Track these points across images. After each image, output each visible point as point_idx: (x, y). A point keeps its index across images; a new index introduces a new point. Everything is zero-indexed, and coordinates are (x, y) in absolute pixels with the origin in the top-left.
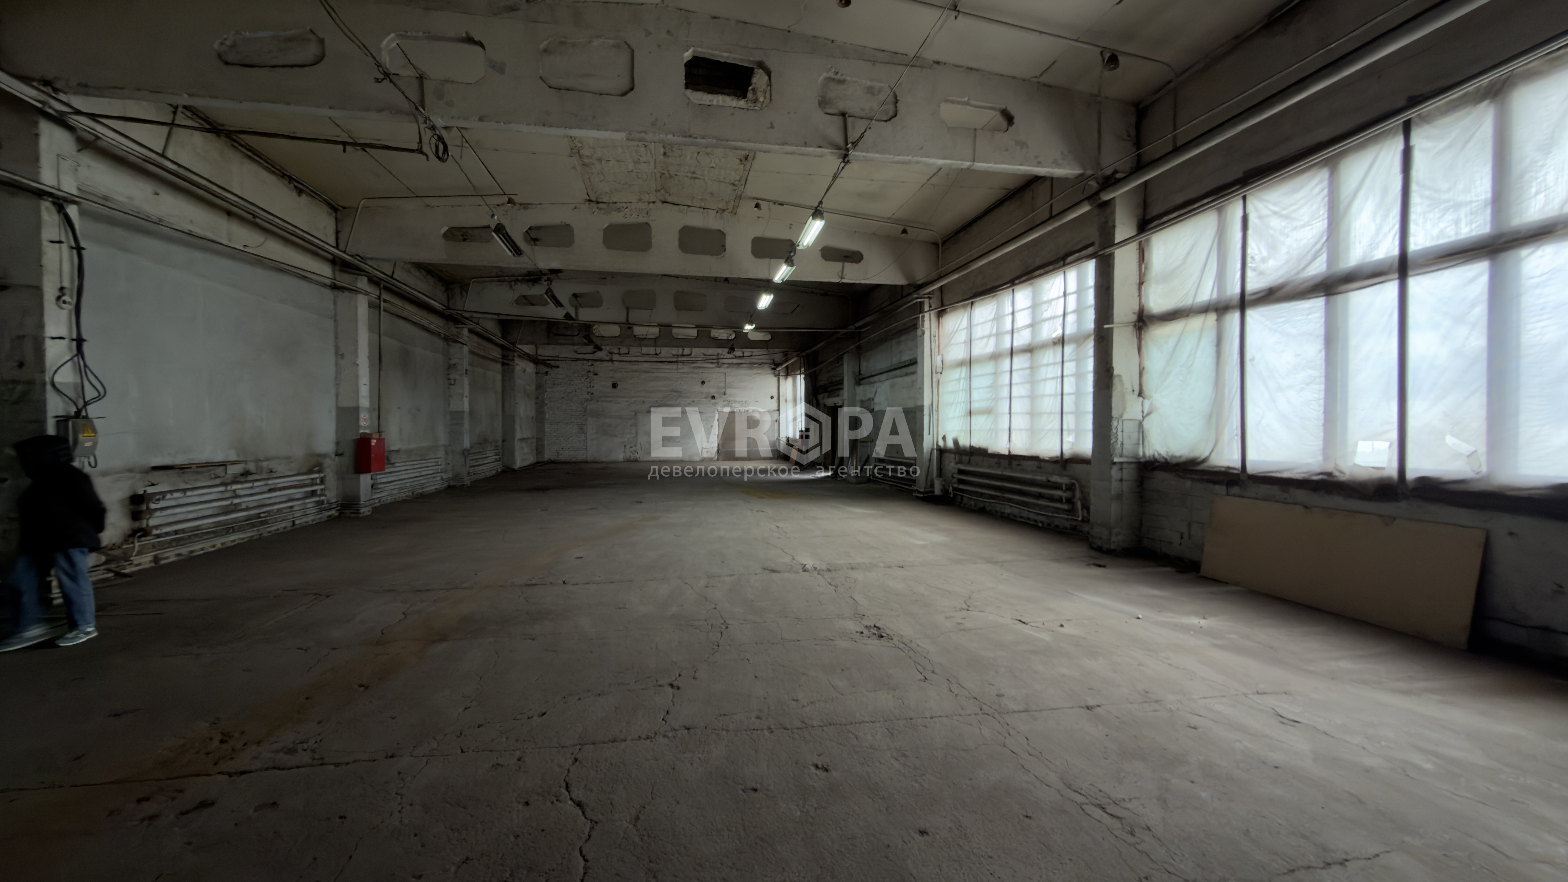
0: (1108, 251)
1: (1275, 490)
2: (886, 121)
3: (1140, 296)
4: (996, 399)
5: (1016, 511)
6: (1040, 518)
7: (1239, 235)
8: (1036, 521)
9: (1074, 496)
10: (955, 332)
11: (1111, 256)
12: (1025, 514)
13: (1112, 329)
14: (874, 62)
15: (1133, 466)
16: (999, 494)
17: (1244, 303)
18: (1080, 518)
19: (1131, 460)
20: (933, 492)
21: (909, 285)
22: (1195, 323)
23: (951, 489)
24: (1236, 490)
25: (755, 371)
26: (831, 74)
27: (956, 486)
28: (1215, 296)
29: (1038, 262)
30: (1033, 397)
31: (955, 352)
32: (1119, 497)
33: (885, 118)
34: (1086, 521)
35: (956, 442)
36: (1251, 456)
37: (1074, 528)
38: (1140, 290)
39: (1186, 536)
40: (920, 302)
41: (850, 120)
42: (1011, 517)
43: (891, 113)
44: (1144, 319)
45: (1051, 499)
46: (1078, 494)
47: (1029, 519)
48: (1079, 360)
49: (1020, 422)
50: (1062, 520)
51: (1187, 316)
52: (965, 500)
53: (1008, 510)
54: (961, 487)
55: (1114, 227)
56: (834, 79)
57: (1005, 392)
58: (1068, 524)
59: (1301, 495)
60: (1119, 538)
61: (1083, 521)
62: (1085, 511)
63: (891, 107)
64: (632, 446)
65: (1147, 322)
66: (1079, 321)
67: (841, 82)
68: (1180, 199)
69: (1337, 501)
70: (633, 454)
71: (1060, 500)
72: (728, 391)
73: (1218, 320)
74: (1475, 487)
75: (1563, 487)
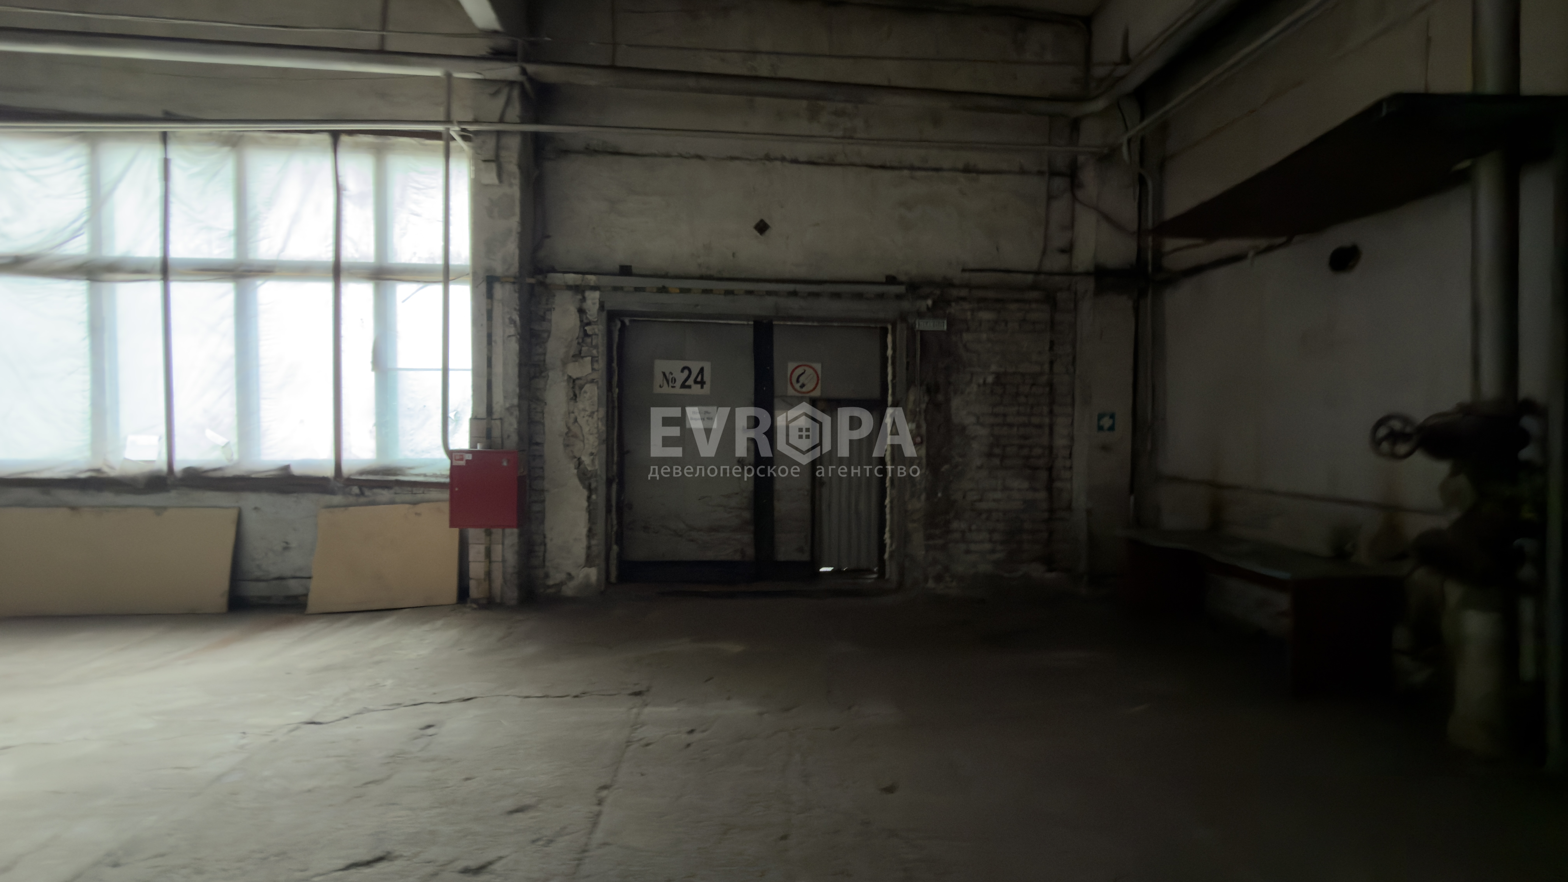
59: (64, 495)
69: (108, 498)
74: (229, 473)
75: (286, 468)
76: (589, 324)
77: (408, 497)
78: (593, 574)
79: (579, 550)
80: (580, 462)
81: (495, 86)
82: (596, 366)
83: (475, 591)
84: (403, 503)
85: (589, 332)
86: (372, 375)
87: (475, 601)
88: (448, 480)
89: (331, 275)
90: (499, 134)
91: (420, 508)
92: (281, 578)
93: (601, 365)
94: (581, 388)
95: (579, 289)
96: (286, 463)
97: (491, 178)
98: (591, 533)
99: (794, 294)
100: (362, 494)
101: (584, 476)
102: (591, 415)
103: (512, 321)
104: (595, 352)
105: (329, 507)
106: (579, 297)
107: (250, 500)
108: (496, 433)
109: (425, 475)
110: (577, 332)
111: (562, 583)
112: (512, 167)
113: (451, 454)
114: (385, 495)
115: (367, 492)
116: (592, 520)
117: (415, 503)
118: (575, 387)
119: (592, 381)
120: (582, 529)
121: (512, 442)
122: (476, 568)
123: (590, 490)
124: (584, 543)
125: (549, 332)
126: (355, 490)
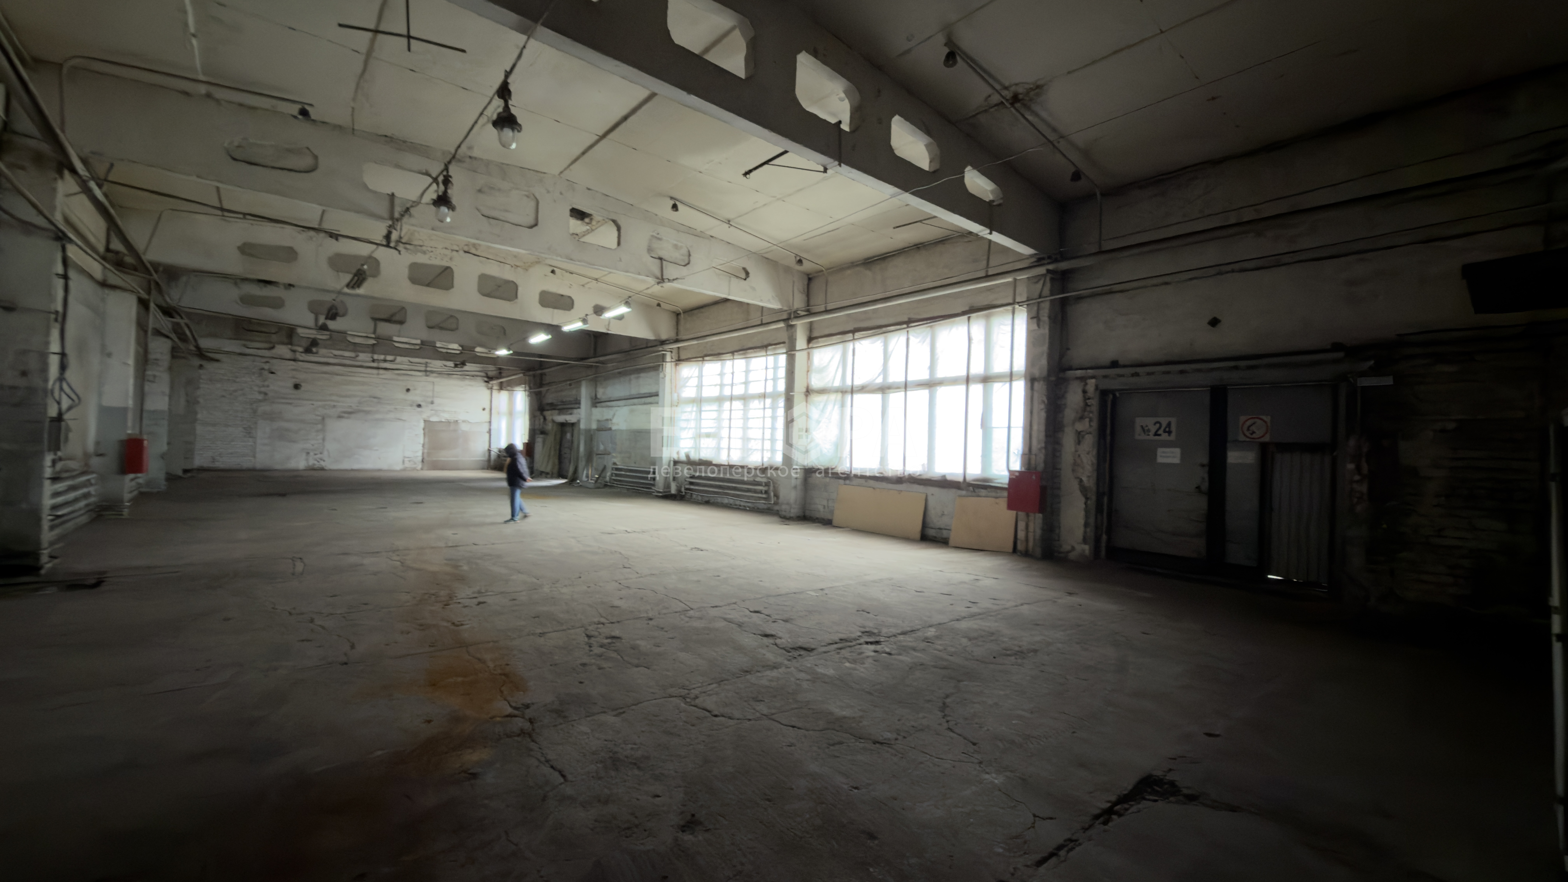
0: (793, 353)
1: (862, 481)
2: (685, 266)
3: (807, 378)
4: (719, 428)
5: (731, 501)
6: (749, 505)
7: (852, 357)
8: (744, 506)
9: (769, 488)
10: (688, 379)
11: (794, 355)
12: (738, 503)
13: (793, 395)
14: (678, 231)
15: (803, 470)
16: (720, 491)
17: (853, 391)
18: (772, 502)
19: (801, 467)
20: (670, 491)
21: (655, 340)
22: (833, 397)
23: (683, 490)
24: (848, 482)
25: (467, 382)
26: (654, 234)
27: (687, 487)
28: (841, 385)
29: (750, 345)
30: (745, 428)
31: (689, 392)
32: (795, 487)
33: (683, 264)
34: (776, 503)
35: (688, 456)
36: (854, 466)
37: (769, 509)
38: (807, 375)
39: (826, 507)
40: (663, 354)
41: (664, 263)
42: (729, 505)
43: (687, 262)
44: (809, 391)
45: (755, 491)
46: (771, 488)
47: (740, 506)
48: (774, 408)
49: (737, 444)
50: (762, 504)
51: (829, 393)
52: (694, 496)
53: (726, 501)
54: (692, 487)
55: (796, 339)
56: (656, 237)
57: (726, 423)
58: (765, 507)
59: (872, 483)
60: (795, 511)
61: (774, 504)
62: (775, 498)
63: (686, 258)
64: (316, 452)
65: (810, 392)
66: (775, 386)
67: (660, 239)
68: (827, 332)
69: (884, 485)
70: (318, 462)
71: (761, 492)
72: (436, 401)
73: (843, 397)
74: (924, 477)
75: (944, 476)
76: (1089, 399)
77: (994, 494)
78: (1087, 548)
79: (1079, 532)
80: (1081, 481)
81: (1038, 278)
82: (1092, 424)
83: (1020, 547)
84: (992, 497)
85: (1089, 404)
86: (981, 431)
87: (1021, 552)
88: (1006, 486)
89: (965, 382)
90: (1039, 303)
91: (998, 500)
92: (940, 529)
93: (1095, 424)
94: (1083, 437)
95: (1083, 379)
96: (944, 474)
97: (1035, 327)
98: (1086, 525)
99: (1236, 368)
100: (974, 491)
101: (1084, 490)
102: (1088, 453)
103: (1043, 402)
104: (1091, 415)
105: (960, 496)
106: (1083, 384)
107: (931, 490)
108: (1033, 462)
109: (1001, 483)
110: (1082, 404)
111: (1069, 552)
112: (1045, 318)
113: (1011, 472)
114: (983, 492)
115: (977, 490)
116: (1087, 517)
117: (997, 498)
118: (1079, 437)
119: (1090, 433)
120: (1082, 521)
121: (1041, 467)
122: (1021, 535)
123: (1087, 499)
124: (1082, 529)
125: (1065, 405)
126: (971, 488)
